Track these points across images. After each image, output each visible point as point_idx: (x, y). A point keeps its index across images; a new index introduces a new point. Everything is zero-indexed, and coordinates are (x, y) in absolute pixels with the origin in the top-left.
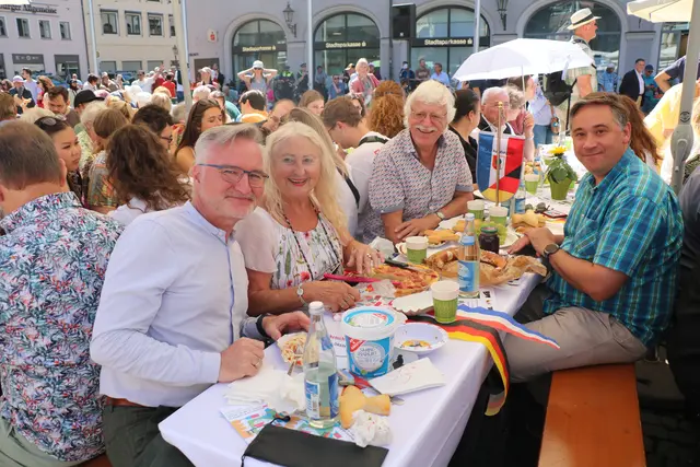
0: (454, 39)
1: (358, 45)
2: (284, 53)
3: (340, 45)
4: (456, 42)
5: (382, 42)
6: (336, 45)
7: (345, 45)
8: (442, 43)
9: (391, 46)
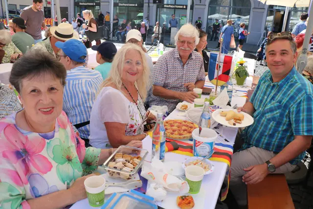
0: (177, 5)
1: (134, 5)
2: (98, 7)
3: (125, 5)
4: (178, 7)
5: (145, 4)
6: (124, 4)
7: (127, 5)
8: (172, 7)
9: (149, 6)
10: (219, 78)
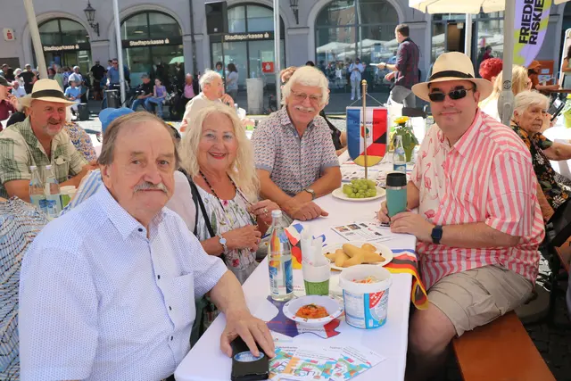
0: (251, 33)
1: (162, 42)
2: (85, 52)
3: (144, 43)
4: (253, 36)
5: (185, 39)
6: (140, 43)
7: (148, 43)
8: (241, 37)
9: (193, 41)
10: (370, 151)
